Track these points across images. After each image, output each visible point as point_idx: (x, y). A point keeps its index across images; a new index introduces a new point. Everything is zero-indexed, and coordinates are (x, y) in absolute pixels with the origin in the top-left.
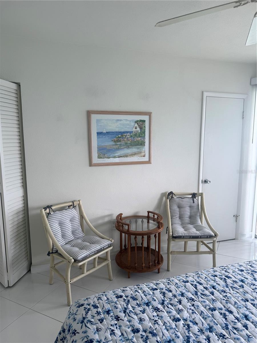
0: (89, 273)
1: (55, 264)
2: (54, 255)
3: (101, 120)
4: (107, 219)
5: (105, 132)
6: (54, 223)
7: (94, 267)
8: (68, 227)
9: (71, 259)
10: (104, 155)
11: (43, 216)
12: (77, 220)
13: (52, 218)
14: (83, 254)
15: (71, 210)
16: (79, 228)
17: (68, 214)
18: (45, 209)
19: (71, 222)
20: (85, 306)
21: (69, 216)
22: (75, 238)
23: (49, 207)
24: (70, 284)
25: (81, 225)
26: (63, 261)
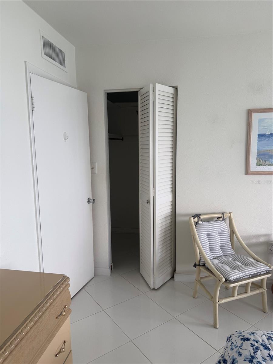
0: (239, 297)
1: (200, 278)
2: (201, 268)
3: (265, 119)
4: (262, 240)
5: (269, 134)
6: (202, 234)
7: (246, 292)
8: (217, 241)
9: (221, 278)
10: (265, 161)
11: (192, 225)
12: (226, 234)
13: (200, 228)
14: (236, 275)
15: (220, 222)
16: (228, 243)
17: (217, 226)
18: (194, 217)
19: (220, 235)
20: (251, 341)
21: (218, 229)
22: (224, 254)
23: (198, 216)
24: (218, 304)
25: (231, 240)
26: (209, 276)
